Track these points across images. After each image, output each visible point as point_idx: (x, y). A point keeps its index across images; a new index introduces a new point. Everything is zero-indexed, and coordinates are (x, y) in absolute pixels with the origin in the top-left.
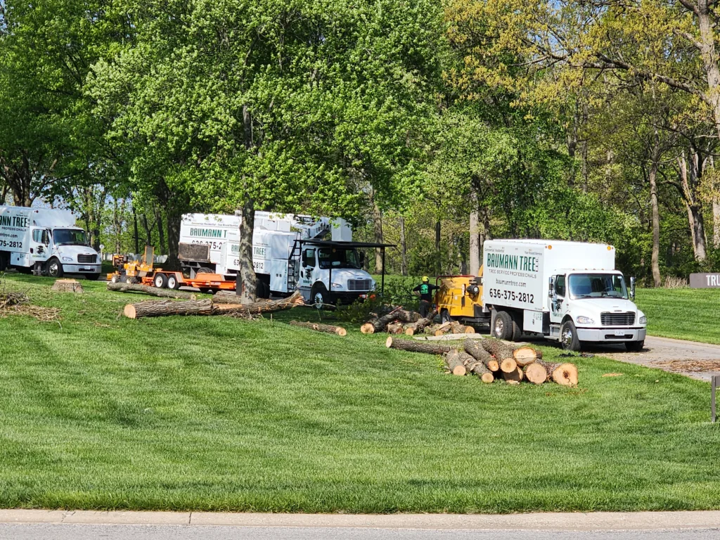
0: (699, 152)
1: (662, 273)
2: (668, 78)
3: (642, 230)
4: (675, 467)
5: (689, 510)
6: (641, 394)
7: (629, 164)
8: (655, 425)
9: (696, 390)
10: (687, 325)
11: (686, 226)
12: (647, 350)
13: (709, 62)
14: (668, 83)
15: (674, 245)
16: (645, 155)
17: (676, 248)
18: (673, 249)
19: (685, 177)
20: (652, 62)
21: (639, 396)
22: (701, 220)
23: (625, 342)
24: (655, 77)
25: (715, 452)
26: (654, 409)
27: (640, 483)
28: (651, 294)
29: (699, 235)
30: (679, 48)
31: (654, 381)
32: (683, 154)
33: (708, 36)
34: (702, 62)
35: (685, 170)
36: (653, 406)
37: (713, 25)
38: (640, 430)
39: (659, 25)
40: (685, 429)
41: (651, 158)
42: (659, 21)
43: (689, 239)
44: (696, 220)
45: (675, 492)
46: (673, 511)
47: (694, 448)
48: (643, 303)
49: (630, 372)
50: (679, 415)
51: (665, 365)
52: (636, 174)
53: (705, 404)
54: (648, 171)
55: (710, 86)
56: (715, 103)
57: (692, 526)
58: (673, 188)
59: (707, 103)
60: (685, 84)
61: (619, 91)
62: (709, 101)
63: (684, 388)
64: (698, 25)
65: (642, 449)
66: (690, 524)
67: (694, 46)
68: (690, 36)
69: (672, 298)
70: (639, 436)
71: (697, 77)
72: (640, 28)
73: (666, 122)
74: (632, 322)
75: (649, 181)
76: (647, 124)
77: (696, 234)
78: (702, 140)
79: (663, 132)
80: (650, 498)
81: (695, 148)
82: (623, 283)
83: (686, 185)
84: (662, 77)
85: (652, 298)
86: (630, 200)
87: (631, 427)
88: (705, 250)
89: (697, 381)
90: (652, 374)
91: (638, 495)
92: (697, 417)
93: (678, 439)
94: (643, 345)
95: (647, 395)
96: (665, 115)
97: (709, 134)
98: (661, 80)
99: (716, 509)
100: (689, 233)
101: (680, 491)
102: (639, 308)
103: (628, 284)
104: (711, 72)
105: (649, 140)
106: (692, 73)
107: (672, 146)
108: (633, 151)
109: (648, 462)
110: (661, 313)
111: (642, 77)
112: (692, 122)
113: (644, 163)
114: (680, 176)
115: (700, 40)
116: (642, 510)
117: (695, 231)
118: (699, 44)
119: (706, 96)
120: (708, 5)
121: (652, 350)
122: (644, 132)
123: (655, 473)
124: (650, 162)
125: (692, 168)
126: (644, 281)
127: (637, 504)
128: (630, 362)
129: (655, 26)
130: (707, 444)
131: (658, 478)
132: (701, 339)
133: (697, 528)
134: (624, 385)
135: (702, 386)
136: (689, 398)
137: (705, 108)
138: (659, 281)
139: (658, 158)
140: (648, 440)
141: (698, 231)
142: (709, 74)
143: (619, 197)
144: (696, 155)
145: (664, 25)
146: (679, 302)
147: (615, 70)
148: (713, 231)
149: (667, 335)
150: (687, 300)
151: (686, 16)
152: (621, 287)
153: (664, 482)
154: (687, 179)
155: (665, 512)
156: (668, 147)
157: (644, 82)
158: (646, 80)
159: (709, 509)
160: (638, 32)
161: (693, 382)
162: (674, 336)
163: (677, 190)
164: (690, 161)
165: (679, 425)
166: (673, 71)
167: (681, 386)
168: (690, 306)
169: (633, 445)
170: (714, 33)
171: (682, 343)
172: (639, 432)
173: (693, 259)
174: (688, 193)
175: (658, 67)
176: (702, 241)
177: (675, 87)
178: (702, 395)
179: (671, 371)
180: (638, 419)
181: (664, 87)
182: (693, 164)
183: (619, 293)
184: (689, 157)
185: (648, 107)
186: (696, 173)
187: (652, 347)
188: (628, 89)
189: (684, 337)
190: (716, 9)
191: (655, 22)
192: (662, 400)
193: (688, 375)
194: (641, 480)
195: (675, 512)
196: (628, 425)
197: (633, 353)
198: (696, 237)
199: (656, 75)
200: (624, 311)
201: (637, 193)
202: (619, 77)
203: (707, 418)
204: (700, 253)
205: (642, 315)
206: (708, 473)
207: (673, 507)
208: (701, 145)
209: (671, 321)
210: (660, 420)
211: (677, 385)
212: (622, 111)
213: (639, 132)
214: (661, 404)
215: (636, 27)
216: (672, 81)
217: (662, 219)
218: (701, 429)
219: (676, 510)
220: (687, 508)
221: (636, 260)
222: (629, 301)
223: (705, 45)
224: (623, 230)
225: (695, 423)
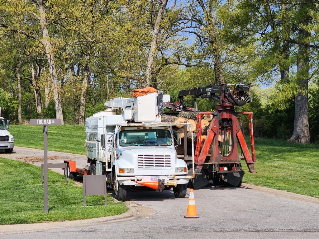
0: (39, 65)
1: (22, 118)
2: (26, 32)
3: (14, 99)
4: (22, 204)
5: (27, 223)
6: (11, 172)
7: (8, 69)
8: (16, 186)
9: (35, 170)
10: (32, 141)
11: (33, 98)
12: (14, 153)
13: (43, 26)
14: (25, 35)
15: (28, 106)
16: (15, 66)
17: (29, 107)
18: (28, 108)
19: (33, 76)
20: (18, 25)
21: (10, 173)
22: (40, 95)
23: (5, 149)
24: (20, 32)
25: (41, 197)
26: (16, 179)
27: (7, 212)
28: (17, 127)
29: (39, 102)
30: (30, 19)
31: (17, 166)
32: (32, 66)
33: (43, 15)
34: (40, 26)
35: (33, 73)
36: (16, 177)
37: (45, 10)
38: (10, 188)
39: (22, 9)
40: (29, 187)
41: (18, 67)
42: (21, 7)
43: (35, 103)
44: (38, 95)
45: (22, 215)
46: (20, 224)
47: (32, 196)
48: (14, 132)
49: (6, 162)
50: (27, 181)
51: (22, 159)
52: (12, 74)
53: (39, 176)
54: (17, 73)
55: (44, 37)
56: (46, 44)
57: (28, 230)
58: (28, 81)
59: (42, 44)
60: (33, 35)
61: (4, 37)
62: (43, 43)
63: (30, 169)
64: (38, 9)
65: (10, 197)
66: (27, 230)
67: (37, 19)
68: (35, 14)
69: (26, 130)
70: (9, 191)
71: (38, 32)
72: (13, 9)
73: (25, 52)
74: (8, 140)
75: (17, 78)
76: (16, 52)
77: (38, 101)
78: (40, 60)
79: (23, 56)
80: (10, 218)
81: (37, 63)
82: (4, 123)
83: (33, 79)
84: (23, 32)
85: (17, 129)
86: (9, 86)
87: (5, 187)
88: (42, 108)
89: (36, 166)
90: (16, 163)
91: (5, 217)
92: (35, 182)
93: (26, 192)
94: (13, 150)
95: (13, 173)
96: (24, 49)
97: (43, 57)
98: (22, 33)
99: (39, 223)
100: (35, 101)
101: (24, 215)
102: (11, 134)
103: (6, 123)
104: (44, 30)
105: (17, 59)
106: (36, 30)
107: (27, 62)
108: (10, 64)
109: (11, 202)
110: (21, 136)
111: (14, 31)
112: (36, 52)
113: (15, 69)
114: (31, 76)
115: (39, 16)
116: (6, 224)
117: (37, 100)
118: (39, 18)
119: (42, 41)
120: (43, 1)
121: (17, 153)
122: (15, 56)
123: (14, 207)
124: (17, 69)
125: (36, 72)
126: (15, 122)
127: (4, 222)
128: (7, 158)
129: (20, 10)
130: (38, 194)
131: (15, 210)
132: (38, 147)
133: (30, 231)
134: (3, 168)
135: (37, 168)
136: (32, 174)
137: (41, 46)
138: (21, 122)
139: (21, 67)
140: (13, 193)
141: (39, 100)
142: (43, 31)
143: (3, 84)
144: (38, 67)
145: (24, 9)
146: (29, 131)
147: (2, 28)
148: (45, 100)
149: (24, 146)
150: (33, 130)
151: (33, 5)
152: (3, 124)
153: (17, 211)
154: (34, 77)
155: (17, 225)
156: (25, 63)
157: (15, 34)
158: (15, 33)
159: (36, 223)
160: (12, 11)
161: (34, 167)
162: (27, 146)
163: (30, 82)
164: (35, 69)
165: (27, 186)
166: (28, 29)
167: (29, 168)
168: (34, 133)
169: (6, 195)
170: (45, 13)
171: (30, 149)
172: (9, 189)
173: (37, 112)
174: (34, 83)
175: (21, 27)
176: (40, 104)
177: (29, 36)
178: (38, 172)
179: (25, 162)
180: (9, 183)
181: (24, 36)
182: (36, 71)
183: (2, 127)
184: (35, 67)
185: (17, 44)
186: (38, 74)
187: (16, 151)
188: (8, 36)
189: (31, 147)
190: (46, 3)
191: (20, 7)
192: (20, 175)
193: (32, 163)
194: (7, 211)
195: (21, 225)
196: (4, 186)
197: (8, 154)
198: (38, 103)
199: (20, 30)
200: (4, 135)
201: (12, 83)
202: (4, 31)
203: (39, 182)
204: (39, 109)
205: (12, 137)
206: (37, 207)
207: (20, 222)
208: (40, 62)
209: (26, 140)
210: (18, 184)
211: (27, 168)
212: (5, 46)
213: (13, 55)
214: (19, 176)
215: (11, 9)
216: (27, 34)
217: (22, 94)
218: (35, 187)
219: (22, 224)
220: (27, 222)
221: (12, 112)
222: (7, 131)
223: (41, 19)
224: (5, 99)
225: (34, 185)
